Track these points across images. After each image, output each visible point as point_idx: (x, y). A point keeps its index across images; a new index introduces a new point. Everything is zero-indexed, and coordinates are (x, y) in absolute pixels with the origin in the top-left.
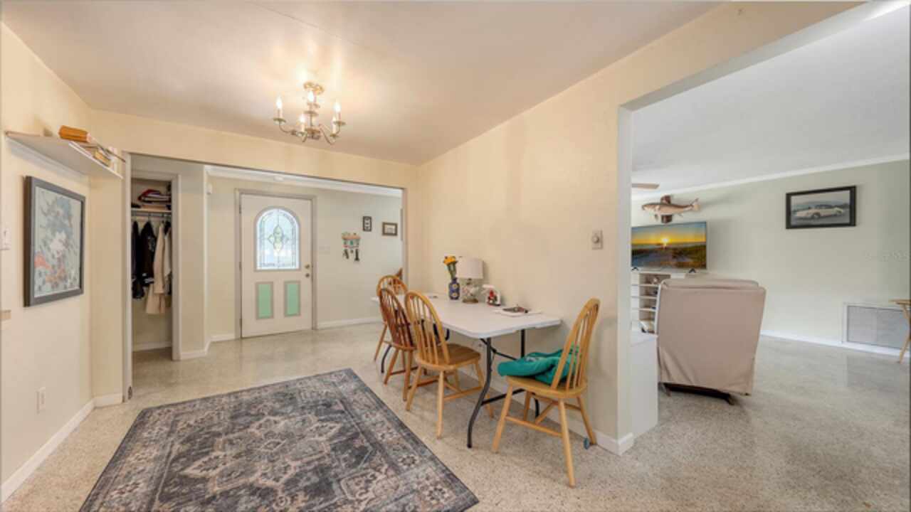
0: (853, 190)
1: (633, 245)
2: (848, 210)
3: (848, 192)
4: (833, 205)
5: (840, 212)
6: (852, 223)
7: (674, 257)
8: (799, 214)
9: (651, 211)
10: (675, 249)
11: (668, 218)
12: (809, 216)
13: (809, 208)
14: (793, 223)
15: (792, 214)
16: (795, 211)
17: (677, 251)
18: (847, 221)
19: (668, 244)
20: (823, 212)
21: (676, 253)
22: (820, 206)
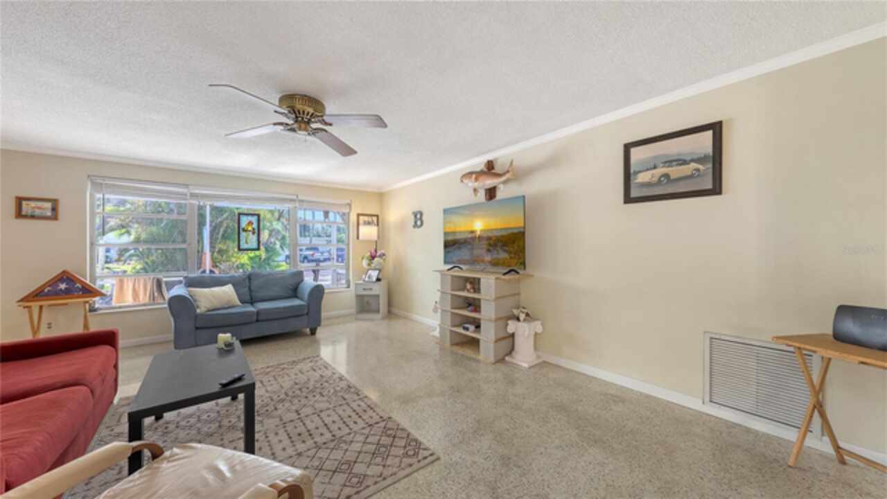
0: (716, 128)
1: (446, 234)
2: (710, 165)
3: (709, 133)
4: (688, 158)
5: (698, 170)
6: (716, 190)
7: (489, 250)
8: (643, 178)
9: (471, 184)
10: (489, 238)
11: (491, 193)
12: (655, 179)
13: (655, 167)
14: (634, 193)
15: (632, 178)
16: (637, 173)
17: (492, 242)
18: (709, 186)
19: (481, 231)
20: (675, 172)
21: (490, 245)
22: (669, 162)
